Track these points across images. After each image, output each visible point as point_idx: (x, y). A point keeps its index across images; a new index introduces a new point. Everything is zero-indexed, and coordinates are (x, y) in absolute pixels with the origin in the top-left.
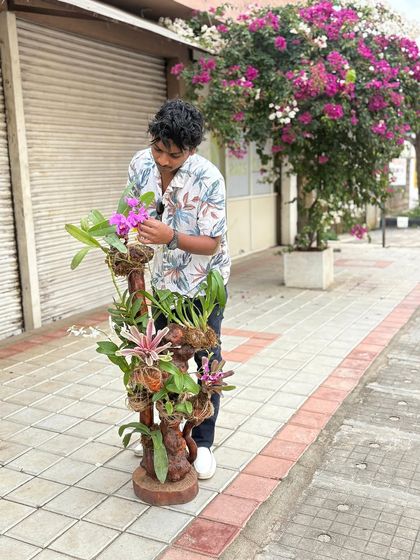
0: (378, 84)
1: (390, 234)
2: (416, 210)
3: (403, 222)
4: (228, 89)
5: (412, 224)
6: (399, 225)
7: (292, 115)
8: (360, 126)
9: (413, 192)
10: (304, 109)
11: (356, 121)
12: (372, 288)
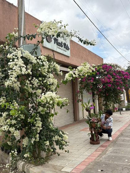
0: (117, 80)
1: (122, 112)
2: (127, 106)
3: (124, 109)
4: (89, 82)
5: (126, 110)
6: (123, 110)
7: (102, 86)
8: (114, 88)
9: (126, 102)
10: (104, 85)
11: (113, 87)
12: (120, 121)
